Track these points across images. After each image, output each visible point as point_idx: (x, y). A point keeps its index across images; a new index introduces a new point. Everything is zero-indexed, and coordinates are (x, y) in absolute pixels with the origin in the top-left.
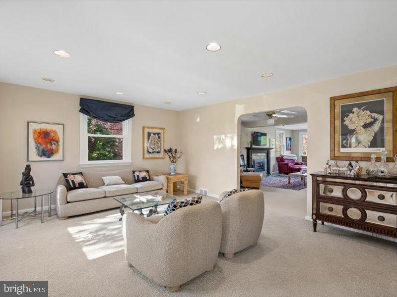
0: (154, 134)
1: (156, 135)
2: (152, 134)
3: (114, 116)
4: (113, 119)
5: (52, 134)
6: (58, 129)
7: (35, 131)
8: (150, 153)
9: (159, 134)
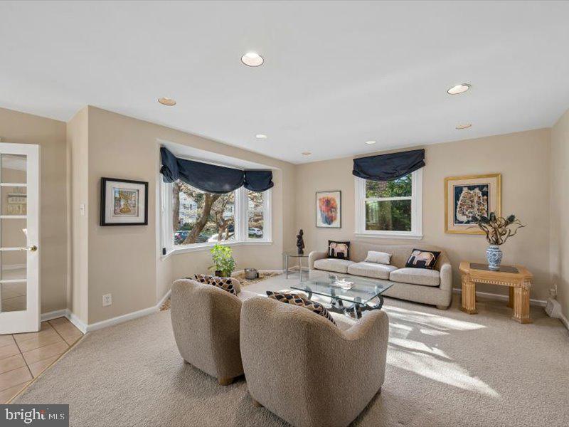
0: (471, 188)
1: (477, 190)
2: (465, 190)
3: (392, 172)
4: (390, 175)
5: (332, 202)
6: (336, 196)
7: (320, 200)
8: (462, 222)
9: (481, 187)
